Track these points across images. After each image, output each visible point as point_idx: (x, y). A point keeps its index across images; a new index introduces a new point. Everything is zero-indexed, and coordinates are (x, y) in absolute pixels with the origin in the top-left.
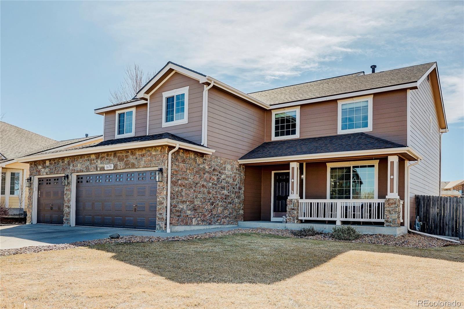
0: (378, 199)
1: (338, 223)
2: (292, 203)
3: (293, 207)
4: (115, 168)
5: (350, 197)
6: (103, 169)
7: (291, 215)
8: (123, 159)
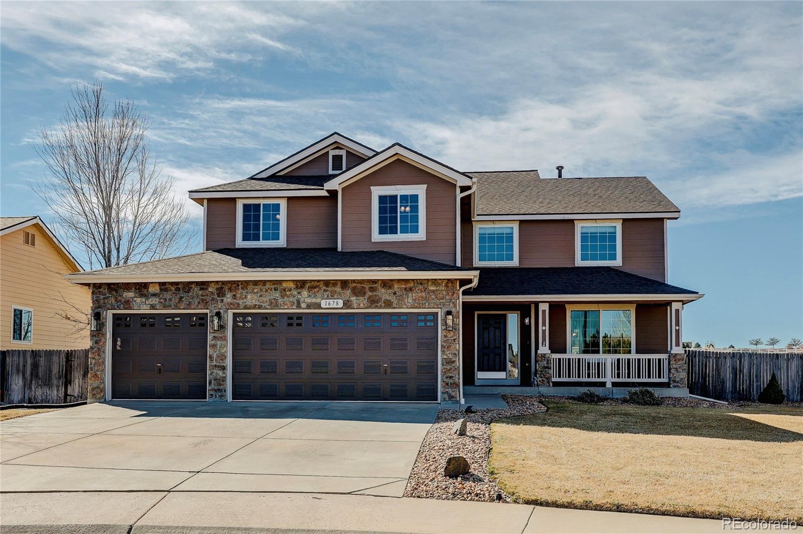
0: (636, 353)
1: (609, 385)
2: (545, 359)
3: (546, 365)
4: (347, 304)
5: (599, 350)
6: (318, 306)
7: (544, 375)
8: (365, 294)
